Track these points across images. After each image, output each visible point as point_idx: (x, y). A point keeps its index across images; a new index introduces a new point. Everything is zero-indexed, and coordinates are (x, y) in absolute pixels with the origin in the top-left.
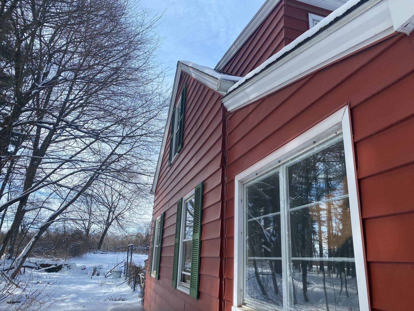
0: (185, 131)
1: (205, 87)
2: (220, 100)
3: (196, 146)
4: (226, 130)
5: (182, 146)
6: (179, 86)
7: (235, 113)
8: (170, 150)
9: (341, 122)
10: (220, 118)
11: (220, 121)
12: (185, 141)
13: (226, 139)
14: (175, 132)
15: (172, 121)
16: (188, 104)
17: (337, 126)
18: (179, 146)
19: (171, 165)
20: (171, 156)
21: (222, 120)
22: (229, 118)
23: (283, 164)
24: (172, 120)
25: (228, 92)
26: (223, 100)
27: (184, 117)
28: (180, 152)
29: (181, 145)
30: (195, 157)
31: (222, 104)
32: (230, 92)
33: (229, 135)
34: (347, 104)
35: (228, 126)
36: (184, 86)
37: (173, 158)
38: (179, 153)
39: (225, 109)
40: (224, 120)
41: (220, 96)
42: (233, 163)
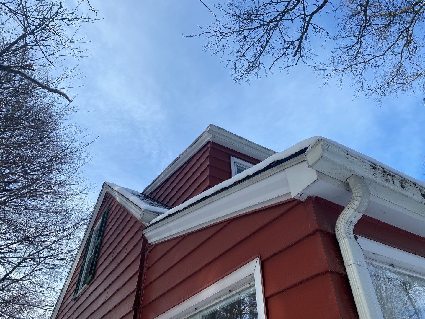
0: (99, 259)
1: (128, 213)
2: (142, 230)
3: (109, 278)
4: (144, 265)
5: (93, 277)
6: (101, 207)
7: (155, 247)
8: (78, 279)
9: (253, 274)
10: (139, 250)
11: (139, 254)
12: (98, 270)
13: (143, 275)
14: (88, 258)
15: (86, 245)
16: (107, 228)
17: (250, 277)
18: (89, 275)
19: (76, 299)
20: (77, 287)
21: (141, 252)
22: (148, 250)
23: (200, 312)
24: (87, 243)
25: (151, 223)
26: (145, 231)
27: (101, 242)
28: (90, 284)
29: (92, 274)
30: (106, 293)
31: (143, 235)
32: (153, 224)
33: (147, 270)
34: (258, 256)
35: (147, 260)
36: (106, 209)
37: (80, 290)
38: (88, 284)
39: (145, 241)
40: (143, 253)
41: (142, 226)
42: (148, 305)
